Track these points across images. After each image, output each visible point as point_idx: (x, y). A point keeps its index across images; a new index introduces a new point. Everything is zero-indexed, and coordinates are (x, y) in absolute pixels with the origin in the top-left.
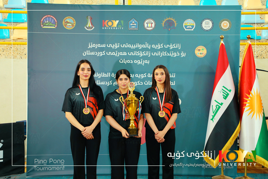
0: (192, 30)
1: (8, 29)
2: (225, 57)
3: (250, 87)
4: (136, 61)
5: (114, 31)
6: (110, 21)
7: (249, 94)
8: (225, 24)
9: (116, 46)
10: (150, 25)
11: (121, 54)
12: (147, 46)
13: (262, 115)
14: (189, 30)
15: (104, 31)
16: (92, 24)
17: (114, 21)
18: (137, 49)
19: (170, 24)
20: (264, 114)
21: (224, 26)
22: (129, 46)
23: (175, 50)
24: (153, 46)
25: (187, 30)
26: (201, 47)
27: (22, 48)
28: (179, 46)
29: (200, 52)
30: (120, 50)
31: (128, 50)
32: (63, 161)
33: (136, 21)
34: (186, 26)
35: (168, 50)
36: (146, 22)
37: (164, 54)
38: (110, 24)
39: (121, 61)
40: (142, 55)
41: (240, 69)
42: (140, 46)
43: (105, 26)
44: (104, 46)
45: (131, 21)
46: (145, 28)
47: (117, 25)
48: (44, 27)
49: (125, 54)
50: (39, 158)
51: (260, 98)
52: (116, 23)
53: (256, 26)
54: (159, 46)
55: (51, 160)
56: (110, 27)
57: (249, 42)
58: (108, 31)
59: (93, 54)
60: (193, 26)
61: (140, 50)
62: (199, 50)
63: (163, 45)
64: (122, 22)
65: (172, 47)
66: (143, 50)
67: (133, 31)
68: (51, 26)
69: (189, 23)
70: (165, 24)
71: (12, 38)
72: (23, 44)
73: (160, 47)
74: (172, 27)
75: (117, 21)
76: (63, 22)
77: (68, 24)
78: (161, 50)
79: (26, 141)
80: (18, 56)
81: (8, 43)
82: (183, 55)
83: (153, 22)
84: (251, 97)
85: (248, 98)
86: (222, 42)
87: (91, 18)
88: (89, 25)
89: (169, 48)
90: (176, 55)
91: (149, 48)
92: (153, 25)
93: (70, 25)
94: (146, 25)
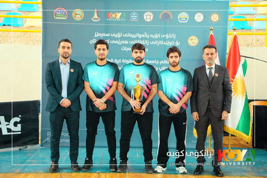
0: (186, 22)
1: (22, 18)
3: (235, 73)
5: (117, 22)
6: (114, 13)
7: (234, 78)
9: (119, 35)
10: (148, 17)
11: (123, 42)
12: (146, 35)
13: (245, 96)
14: (183, 22)
15: (108, 22)
16: (98, 16)
17: (117, 14)
18: (137, 39)
19: (166, 16)
21: (214, 18)
22: (130, 35)
23: (171, 40)
24: (152, 36)
25: (182, 22)
26: (193, 37)
27: (34, 35)
28: (173, 36)
29: (192, 42)
30: (122, 39)
31: (129, 39)
33: (136, 13)
34: (180, 19)
35: (165, 40)
36: (146, 14)
37: (161, 43)
38: (114, 16)
39: (123, 49)
41: (227, 56)
42: (140, 36)
43: (109, 18)
44: (108, 35)
45: (132, 14)
46: (144, 20)
47: (120, 17)
48: (56, 18)
49: (126, 42)
51: (243, 82)
52: (119, 15)
54: (157, 36)
56: (114, 18)
57: (235, 33)
58: (113, 22)
60: (186, 19)
61: (140, 39)
62: (192, 40)
63: (160, 35)
64: (124, 14)
65: (168, 37)
66: (142, 39)
67: (134, 23)
68: (62, 17)
69: (183, 16)
70: (162, 16)
71: (25, 25)
72: (35, 32)
73: (157, 37)
74: (168, 19)
76: (73, 14)
77: (77, 16)
78: (158, 39)
80: (31, 42)
81: (22, 30)
82: (178, 44)
83: (151, 14)
84: (235, 81)
85: (233, 82)
86: (211, 33)
87: (97, 11)
88: (96, 16)
89: (165, 37)
90: (171, 44)
91: (148, 37)
92: (152, 17)
93: (79, 16)
94: (145, 17)
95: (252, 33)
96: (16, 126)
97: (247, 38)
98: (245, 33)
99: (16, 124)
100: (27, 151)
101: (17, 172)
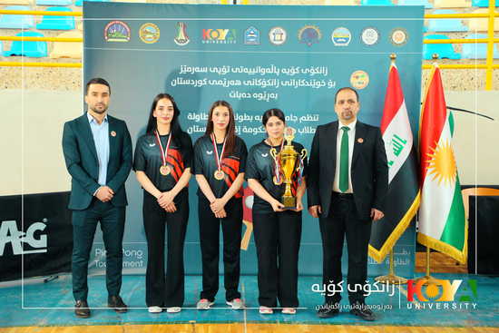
0: (347, 45)
1: (45, 41)
2: (398, 89)
3: (437, 136)
4: (255, 96)
5: (222, 46)
6: (215, 30)
7: (435, 147)
8: (399, 36)
9: (225, 71)
10: (278, 37)
11: (232, 83)
12: (273, 70)
13: (455, 180)
14: (341, 45)
15: (205, 47)
16: (185, 35)
17: (221, 31)
18: (258, 76)
19: (310, 35)
20: (457, 178)
21: (397, 39)
22: (245, 70)
23: (318, 77)
24: (284, 71)
25: (339, 45)
26: (360, 73)
27: (68, 73)
28: (324, 71)
29: (358, 81)
30: (230, 76)
31: (244, 77)
32: (140, 253)
33: (255, 30)
34: (336, 39)
35: (308, 77)
36: (273, 31)
37: (301, 83)
38: (214, 34)
39: (232, 95)
40: (265, 85)
41: (422, 108)
42: (263, 71)
43: (206, 38)
44: (205, 70)
45: (248, 31)
46: (271, 42)
47: (226, 37)
48: (110, 40)
49: (238, 83)
51: (452, 154)
52: (224, 33)
53: (453, 38)
54: (293, 71)
56: (215, 39)
58: (213, 46)
59: (187, 82)
60: (347, 39)
61: (263, 77)
62: (357, 77)
63: (300, 69)
64: (234, 31)
65: (314, 73)
66: (267, 76)
67: (253, 46)
68: (120, 38)
69: (342, 34)
70: (302, 35)
71: (52, 55)
72: (70, 67)
73: (294, 73)
74: (313, 40)
75: (227, 31)
76: (140, 32)
77: (148, 36)
78: (297, 77)
80: (62, 86)
81: (46, 64)
82: (331, 85)
83: (283, 32)
84: (437, 152)
85: (432, 153)
86: (393, 64)
87: (185, 26)
88: (182, 36)
89: (309, 73)
90: (320, 85)
91: (278, 73)
92: (284, 37)
93: (151, 36)
94: (272, 37)
95: (461, 65)
96: (39, 239)
97: (452, 74)
98: (448, 65)
99: (37, 235)
100: (58, 283)
101: (42, 323)
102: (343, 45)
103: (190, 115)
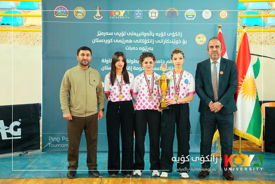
0: (193, 19)
1: (22, 16)
2: (223, 45)
3: (245, 73)
4: (141, 49)
5: (121, 20)
6: (117, 11)
7: (244, 78)
8: (224, 14)
9: (123, 34)
10: (153, 15)
11: (127, 41)
12: (151, 34)
13: (256, 97)
14: (190, 19)
15: (111, 20)
16: (100, 14)
18: (142, 37)
19: (172, 13)
21: (222, 15)
22: (135, 34)
23: (177, 38)
24: (157, 34)
25: (189, 19)
26: (201, 36)
27: (35, 35)
28: (180, 34)
29: (200, 40)
30: (126, 37)
31: (134, 38)
33: (141, 11)
34: (187, 16)
35: (171, 38)
36: (151, 11)
37: (167, 41)
38: (117, 13)
39: (127, 48)
40: (146, 42)
41: (237, 54)
42: (145, 35)
43: (112, 16)
44: (111, 34)
45: (136, 11)
46: (149, 18)
47: (124, 15)
48: (57, 17)
49: (131, 41)
50: (53, 136)
52: (122, 12)
54: (162, 35)
55: (64, 138)
56: (117, 16)
57: (245, 31)
58: (115, 20)
59: (101, 41)
60: (193, 16)
61: (144, 38)
62: (199, 38)
63: (166, 34)
64: (128, 11)
65: (174, 35)
66: (147, 38)
67: (139, 20)
68: (63, 15)
69: (190, 12)
70: (168, 14)
71: (25, 24)
72: (36, 31)
73: (163, 35)
74: (174, 16)
75: (124, 11)
76: (74, 12)
77: (79, 14)
79: (41, 121)
80: (31, 42)
81: (22, 29)
82: (184, 42)
83: (156, 12)
85: (242, 82)
86: (220, 30)
87: (100, 9)
88: (98, 14)
89: (171, 36)
90: (178, 43)
91: (153, 36)
92: (157, 15)
93: (81, 14)
94: (150, 15)
95: (266, 30)
96: (16, 131)
97: (260, 35)
98: (258, 30)
99: (15, 128)
100: (27, 156)
101: (17, 177)
102: (191, 19)
103: (103, 60)
